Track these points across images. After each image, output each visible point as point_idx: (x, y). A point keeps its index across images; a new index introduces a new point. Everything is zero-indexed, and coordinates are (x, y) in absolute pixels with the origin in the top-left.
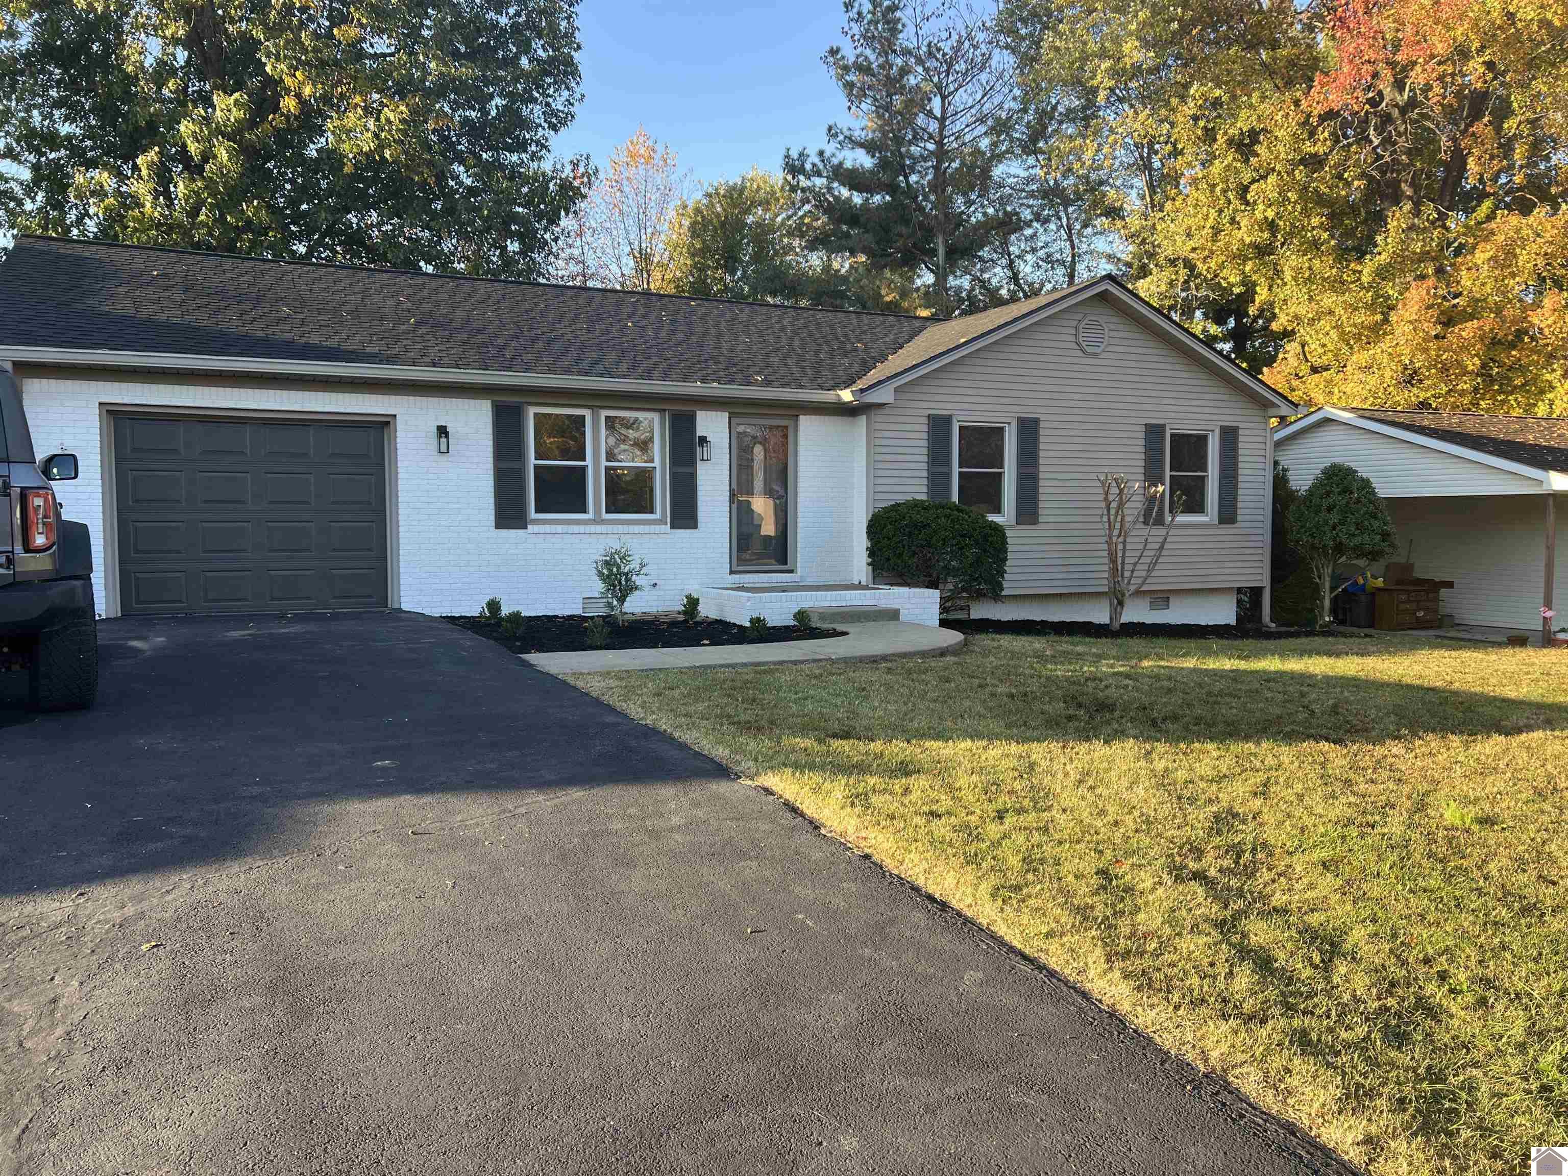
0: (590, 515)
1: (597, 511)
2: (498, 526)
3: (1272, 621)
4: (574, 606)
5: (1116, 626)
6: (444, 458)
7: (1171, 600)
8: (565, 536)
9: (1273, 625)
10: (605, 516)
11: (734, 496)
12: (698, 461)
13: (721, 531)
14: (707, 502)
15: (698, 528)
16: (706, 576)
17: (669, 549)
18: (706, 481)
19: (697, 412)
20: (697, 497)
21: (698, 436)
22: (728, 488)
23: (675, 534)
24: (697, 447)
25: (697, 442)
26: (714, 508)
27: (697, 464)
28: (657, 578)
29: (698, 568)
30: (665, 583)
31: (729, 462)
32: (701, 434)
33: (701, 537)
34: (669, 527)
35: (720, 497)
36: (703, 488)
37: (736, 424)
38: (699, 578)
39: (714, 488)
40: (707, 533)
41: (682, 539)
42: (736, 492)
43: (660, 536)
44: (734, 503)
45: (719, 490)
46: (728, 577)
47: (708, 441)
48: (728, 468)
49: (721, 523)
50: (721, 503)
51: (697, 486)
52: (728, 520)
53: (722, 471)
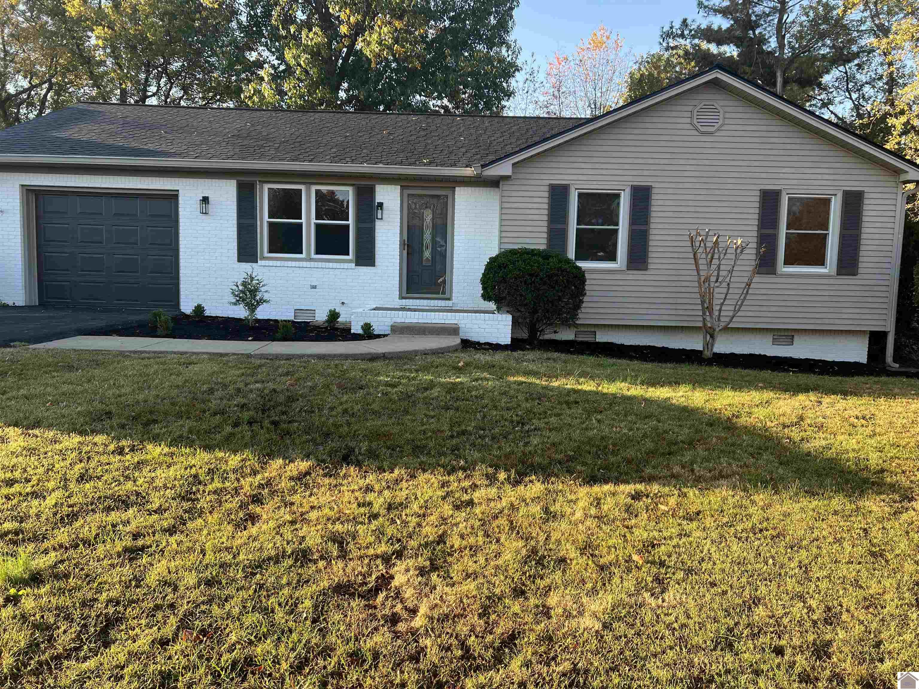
0: (303, 256)
1: (309, 253)
2: (239, 261)
3: (895, 361)
4: (289, 314)
5: (708, 354)
6: (204, 217)
7: (795, 337)
8: (283, 268)
9: (897, 365)
10: (314, 256)
11: (404, 244)
12: (376, 219)
13: (393, 269)
14: (383, 248)
15: (376, 266)
16: (381, 299)
17: (355, 280)
18: (382, 233)
19: (376, 185)
20: (375, 245)
21: (376, 202)
22: (399, 239)
23: (359, 270)
24: (375, 210)
25: (375, 207)
26: (388, 252)
27: (375, 222)
28: (346, 299)
29: (375, 293)
30: (352, 303)
31: (400, 220)
32: (379, 201)
33: (378, 272)
34: (354, 264)
35: (392, 245)
36: (380, 238)
37: (408, 194)
38: (376, 300)
39: (388, 238)
40: (383, 270)
41: (364, 273)
42: (406, 242)
43: (349, 270)
44: (404, 249)
45: (391, 240)
46: (398, 301)
47: (383, 205)
48: (399, 224)
49: (393, 263)
50: (393, 249)
51: (375, 237)
52: (398, 261)
53: (394, 227)
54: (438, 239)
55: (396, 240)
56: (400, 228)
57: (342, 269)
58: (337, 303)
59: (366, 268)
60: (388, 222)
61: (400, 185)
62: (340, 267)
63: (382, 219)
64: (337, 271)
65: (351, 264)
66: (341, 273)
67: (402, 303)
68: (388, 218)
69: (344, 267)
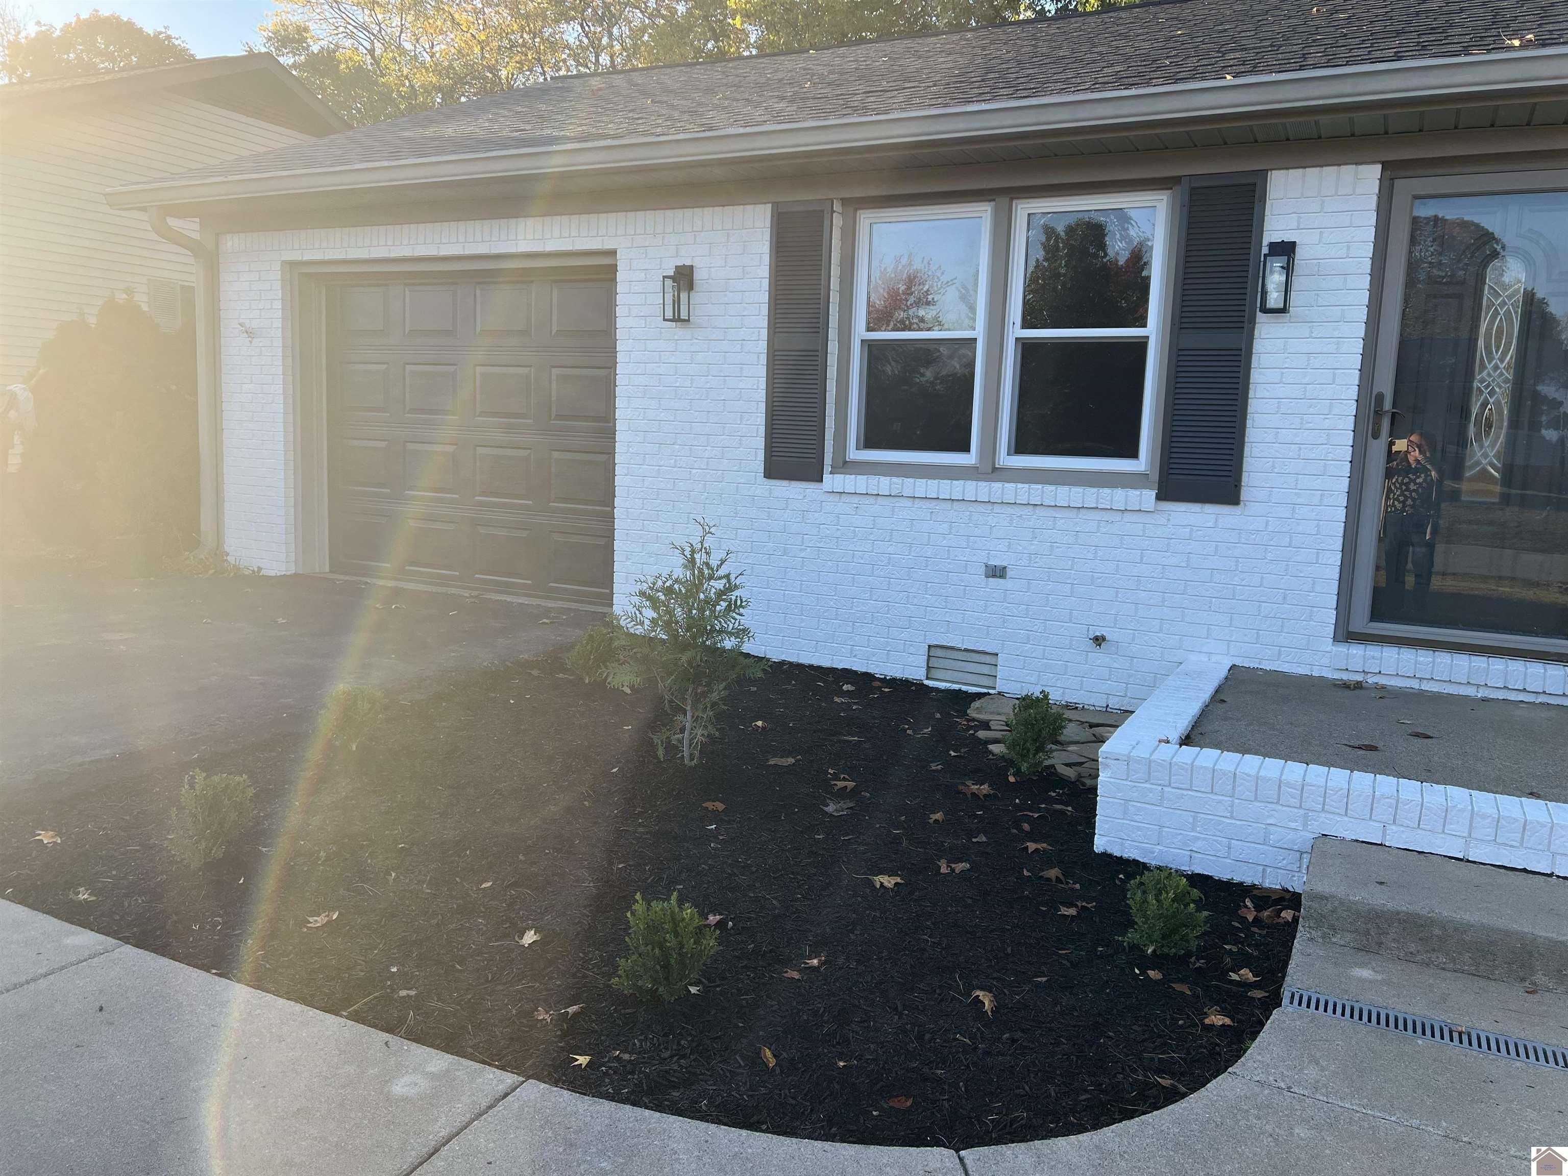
0: (971, 458)
1: (990, 448)
2: (769, 473)
4: (908, 660)
8: (898, 502)
10: (1008, 460)
12: (1259, 314)
13: (1317, 515)
14: (1279, 430)
15: (1242, 503)
16: (1255, 636)
17: (1151, 554)
18: (1282, 370)
19: (1269, 173)
20: (1248, 417)
21: (1265, 242)
22: (1353, 393)
23: (1170, 515)
24: (1259, 277)
25: (1260, 261)
26: (1300, 449)
27: (1255, 323)
28: (1113, 625)
29: (1232, 612)
30: (1133, 639)
31: (1366, 312)
32: (1276, 238)
33: (1251, 528)
34: (1153, 494)
35: (1323, 417)
36: (1268, 391)
37: (1416, 197)
38: (1232, 639)
39: (1305, 391)
40: (1270, 519)
41: (1191, 529)
42: (1388, 405)
43: (1128, 517)
44: (1376, 436)
45: (1320, 397)
46: (1329, 649)
47: (1294, 254)
48: (1360, 330)
49: (1320, 492)
50: (1324, 433)
51: (1251, 386)
52: (1344, 484)
53: (1338, 343)
54: (1550, 390)
55: (1343, 398)
56: (1362, 346)
57: (1104, 513)
58: (1078, 635)
59: (1200, 511)
60: (1310, 324)
61: (1383, 159)
62: (1097, 503)
63: (1283, 310)
64: (1084, 517)
65: (1139, 493)
66: (1098, 526)
67: (1347, 660)
68: (1316, 308)
69: (1111, 504)
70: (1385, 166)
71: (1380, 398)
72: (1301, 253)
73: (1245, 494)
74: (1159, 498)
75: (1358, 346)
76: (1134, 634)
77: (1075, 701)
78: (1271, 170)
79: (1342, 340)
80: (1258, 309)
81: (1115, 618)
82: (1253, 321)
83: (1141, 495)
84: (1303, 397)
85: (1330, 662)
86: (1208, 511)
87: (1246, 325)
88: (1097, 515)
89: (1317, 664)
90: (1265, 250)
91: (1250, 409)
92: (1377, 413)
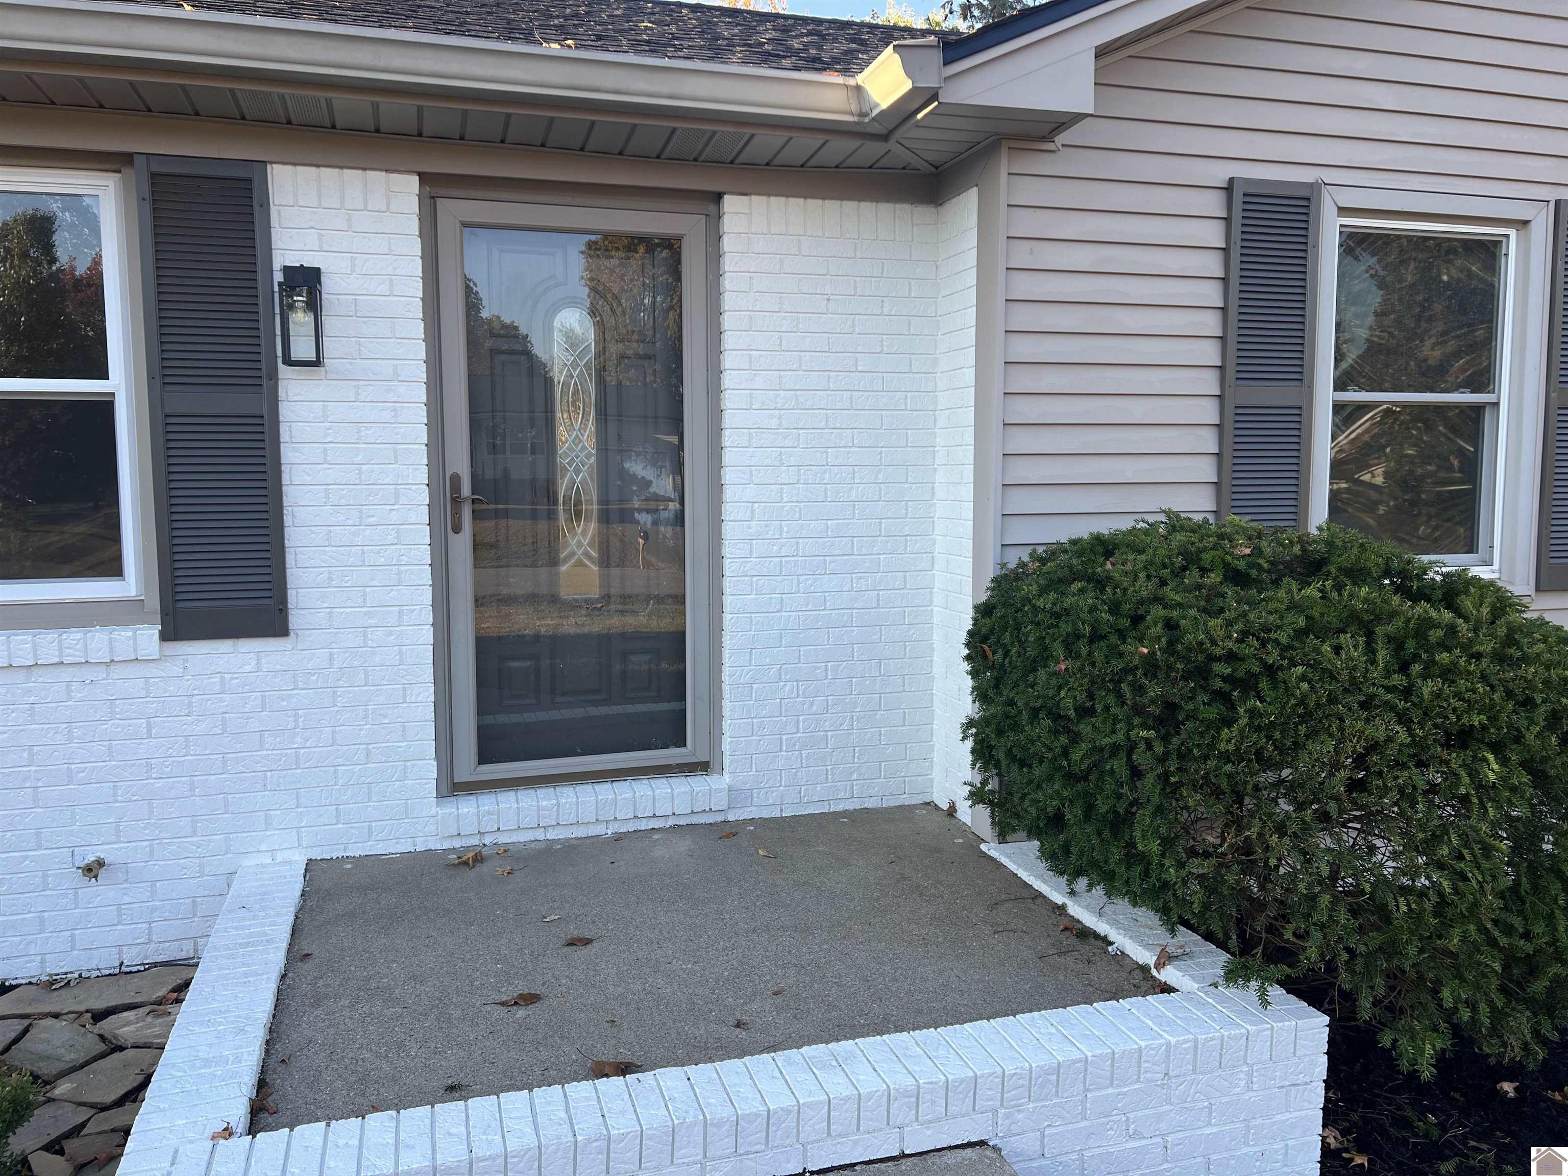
11: (456, 501)
12: (281, 366)
13: (396, 639)
14: (331, 528)
15: (292, 634)
16: (334, 813)
17: (164, 722)
18: (325, 446)
19: (269, 166)
20: (285, 512)
21: (277, 265)
22: (422, 475)
23: (186, 661)
24: (274, 314)
25: (273, 292)
26: (363, 552)
27: (277, 380)
28: (114, 838)
29: (299, 786)
30: (151, 854)
31: (424, 369)
32: (293, 261)
33: (310, 666)
34: (153, 632)
35: (388, 508)
36: (309, 475)
37: (465, 225)
38: (303, 824)
39: (360, 473)
40: (335, 650)
41: (221, 677)
42: (466, 490)
43: (118, 671)
44: (457, 529)
45: (380, 482)
46: (433, 812)
47: (320, 285)
48: (421, 394)
49: (397, 608)
50: (393, 529)
51: (283, 468)
52: (427, 595)
53: (395, 410)
54: (637, 467)
55: (410, 482)
56: (425, 414)
57: (75, 669)
58: (57, 866)
59: (232, 650)
60: (355, 383)
61: (420, 170)
62: (61, 655)
63: (317, 363)
64: (41, 679)
65: (130, 634)
66: (69, 691)
67: (458, 821)
68: (359, 361)
69: (86, 655)
70: (424, 178)
71: (456, 480)
72: (329, 286)
73: (295, 620)
74: (165, 637)
75: (421, 415)
76: (151, 846)
77: (64, 970)
78: (272, 163)
79: (400, 405)
80: (280, 360)
81: (117, 827)
82: (273, 376)
83: (135, 638)
84: (357, 481)
85: (437, 829)
86: (244, 650)
87: (265, 381)
88: (66, 675)
89: (420, 834)
90: (278, 277)
91: (286, 501)
92: (454, 500)
